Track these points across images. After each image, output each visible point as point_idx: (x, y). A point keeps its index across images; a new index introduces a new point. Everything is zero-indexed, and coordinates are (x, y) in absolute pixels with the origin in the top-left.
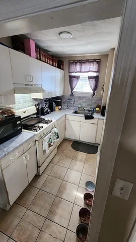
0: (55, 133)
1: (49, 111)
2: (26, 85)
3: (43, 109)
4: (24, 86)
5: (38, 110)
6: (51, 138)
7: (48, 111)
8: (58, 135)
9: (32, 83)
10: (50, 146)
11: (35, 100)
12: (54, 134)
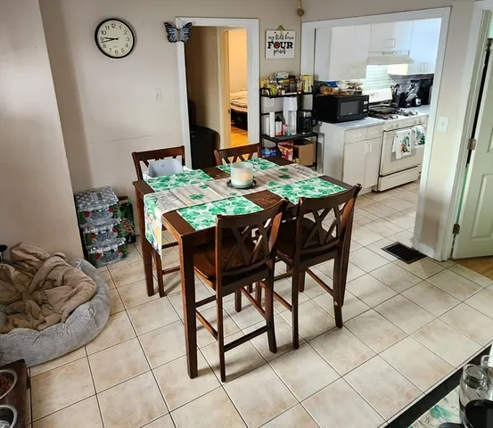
0: (418, 133)
1: (417, 101)
2: (383, 53)
3: (404, 96)
4: (381, 55)
5: (394, 95)
6: (408, 138)
7: (414, 100)
8: (423, 139)
9: (393, 50)
10: (404, 150)
11: (393, 77)
12: (416, 135)
